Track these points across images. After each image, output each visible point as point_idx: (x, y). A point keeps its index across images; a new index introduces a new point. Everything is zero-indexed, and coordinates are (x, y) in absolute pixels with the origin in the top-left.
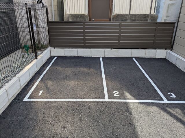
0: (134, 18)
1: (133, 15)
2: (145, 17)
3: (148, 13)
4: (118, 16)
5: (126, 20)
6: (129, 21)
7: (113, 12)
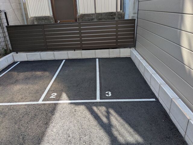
0: (100, 17)
1: (99, 14)
2: (112, 16)
3: (114, 11)
4: (83, 16)
5: (92, 19)
6: (95, 20)
7: (78, 12)
